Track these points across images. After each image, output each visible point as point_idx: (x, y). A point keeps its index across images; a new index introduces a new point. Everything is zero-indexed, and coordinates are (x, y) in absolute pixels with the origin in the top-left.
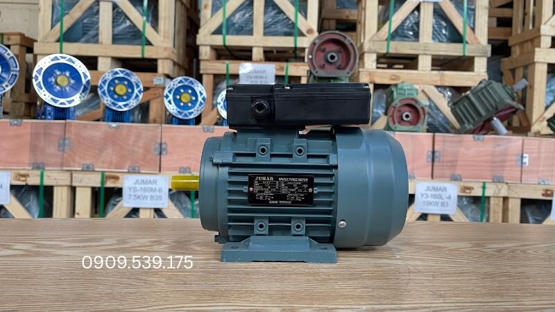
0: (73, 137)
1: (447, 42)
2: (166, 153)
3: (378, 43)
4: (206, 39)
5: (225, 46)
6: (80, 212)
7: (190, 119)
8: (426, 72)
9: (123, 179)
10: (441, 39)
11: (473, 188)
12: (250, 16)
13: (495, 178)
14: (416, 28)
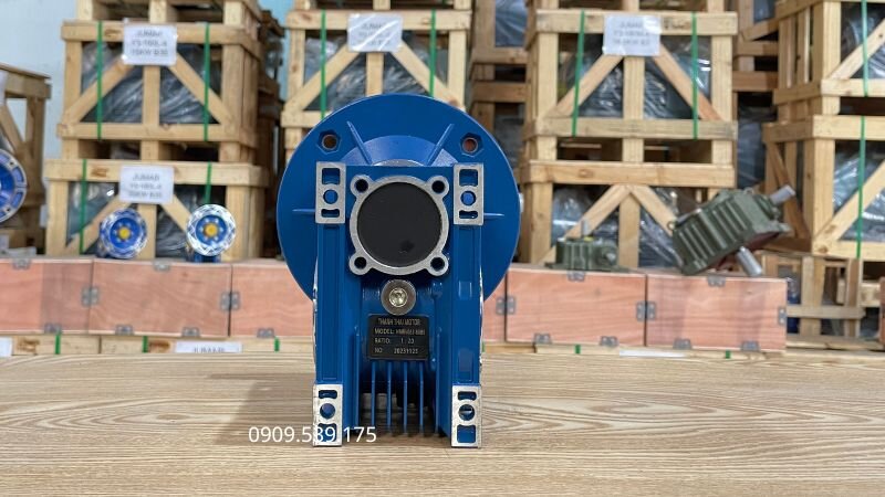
0: (105, 284)
1: (667, 118)
2: (239, 308)
3: (559, 120)
4: (298, 119)
8: (636, 165)
9: (175, 347)
10: (659, 113)
12: (362, 81)
13: (745, 346)
14: (618, 97)
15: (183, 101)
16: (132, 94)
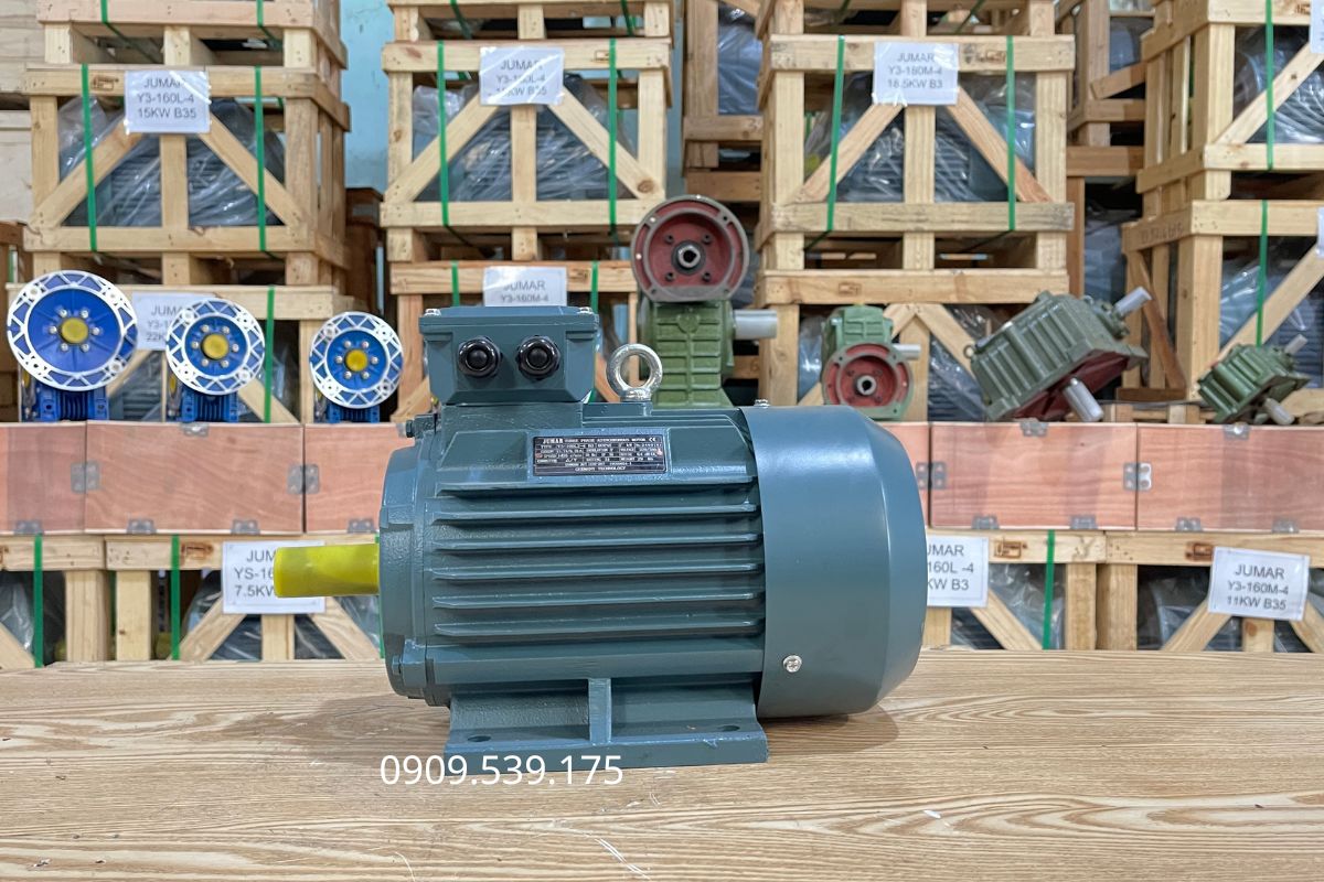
0: (107, 459)
1: (971, 200)
2: (318, 489)
3: (807, 207)
4: (401, 212)
5: (447, 226)
6: (126, 630)
7: (369, 409)
8: (921, 273)
9: (221, 551)
10: (957, 193)
11: (1025, 547)
12: (504, 154)
13: (1077, 520)
14: (896, 170)
15: (226, 190)
16: (143, 181)
